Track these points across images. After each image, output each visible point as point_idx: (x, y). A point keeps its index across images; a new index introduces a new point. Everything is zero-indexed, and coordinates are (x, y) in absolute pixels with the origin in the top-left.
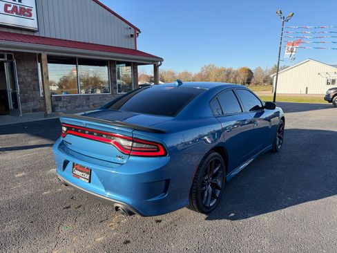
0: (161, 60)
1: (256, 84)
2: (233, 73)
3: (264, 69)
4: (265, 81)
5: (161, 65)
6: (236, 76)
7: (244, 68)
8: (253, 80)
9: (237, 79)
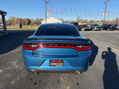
0: (6, 13)
1: (32, 24)
2: (23, 20)
3: (34, 19)
4: (35, 23)
5: (6, 15)
6: (24, 21)
7: (27, 19)
8: (31, 23)
9: (25, 22)
